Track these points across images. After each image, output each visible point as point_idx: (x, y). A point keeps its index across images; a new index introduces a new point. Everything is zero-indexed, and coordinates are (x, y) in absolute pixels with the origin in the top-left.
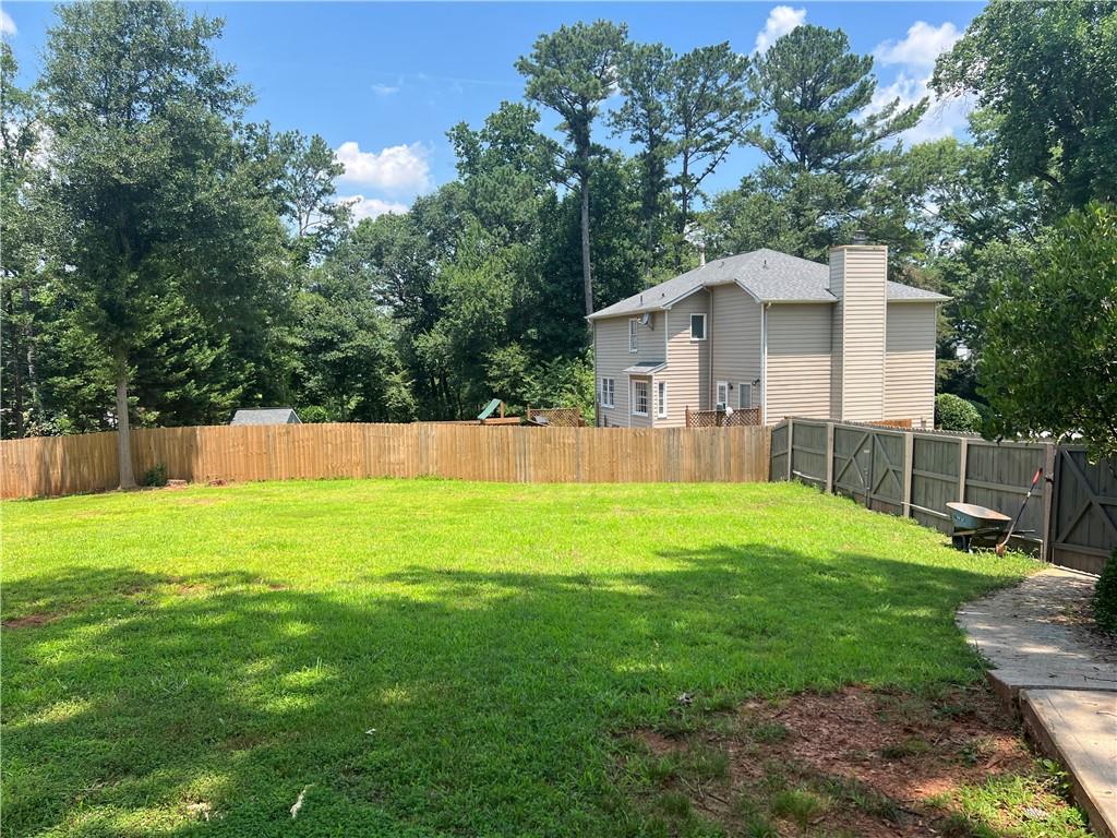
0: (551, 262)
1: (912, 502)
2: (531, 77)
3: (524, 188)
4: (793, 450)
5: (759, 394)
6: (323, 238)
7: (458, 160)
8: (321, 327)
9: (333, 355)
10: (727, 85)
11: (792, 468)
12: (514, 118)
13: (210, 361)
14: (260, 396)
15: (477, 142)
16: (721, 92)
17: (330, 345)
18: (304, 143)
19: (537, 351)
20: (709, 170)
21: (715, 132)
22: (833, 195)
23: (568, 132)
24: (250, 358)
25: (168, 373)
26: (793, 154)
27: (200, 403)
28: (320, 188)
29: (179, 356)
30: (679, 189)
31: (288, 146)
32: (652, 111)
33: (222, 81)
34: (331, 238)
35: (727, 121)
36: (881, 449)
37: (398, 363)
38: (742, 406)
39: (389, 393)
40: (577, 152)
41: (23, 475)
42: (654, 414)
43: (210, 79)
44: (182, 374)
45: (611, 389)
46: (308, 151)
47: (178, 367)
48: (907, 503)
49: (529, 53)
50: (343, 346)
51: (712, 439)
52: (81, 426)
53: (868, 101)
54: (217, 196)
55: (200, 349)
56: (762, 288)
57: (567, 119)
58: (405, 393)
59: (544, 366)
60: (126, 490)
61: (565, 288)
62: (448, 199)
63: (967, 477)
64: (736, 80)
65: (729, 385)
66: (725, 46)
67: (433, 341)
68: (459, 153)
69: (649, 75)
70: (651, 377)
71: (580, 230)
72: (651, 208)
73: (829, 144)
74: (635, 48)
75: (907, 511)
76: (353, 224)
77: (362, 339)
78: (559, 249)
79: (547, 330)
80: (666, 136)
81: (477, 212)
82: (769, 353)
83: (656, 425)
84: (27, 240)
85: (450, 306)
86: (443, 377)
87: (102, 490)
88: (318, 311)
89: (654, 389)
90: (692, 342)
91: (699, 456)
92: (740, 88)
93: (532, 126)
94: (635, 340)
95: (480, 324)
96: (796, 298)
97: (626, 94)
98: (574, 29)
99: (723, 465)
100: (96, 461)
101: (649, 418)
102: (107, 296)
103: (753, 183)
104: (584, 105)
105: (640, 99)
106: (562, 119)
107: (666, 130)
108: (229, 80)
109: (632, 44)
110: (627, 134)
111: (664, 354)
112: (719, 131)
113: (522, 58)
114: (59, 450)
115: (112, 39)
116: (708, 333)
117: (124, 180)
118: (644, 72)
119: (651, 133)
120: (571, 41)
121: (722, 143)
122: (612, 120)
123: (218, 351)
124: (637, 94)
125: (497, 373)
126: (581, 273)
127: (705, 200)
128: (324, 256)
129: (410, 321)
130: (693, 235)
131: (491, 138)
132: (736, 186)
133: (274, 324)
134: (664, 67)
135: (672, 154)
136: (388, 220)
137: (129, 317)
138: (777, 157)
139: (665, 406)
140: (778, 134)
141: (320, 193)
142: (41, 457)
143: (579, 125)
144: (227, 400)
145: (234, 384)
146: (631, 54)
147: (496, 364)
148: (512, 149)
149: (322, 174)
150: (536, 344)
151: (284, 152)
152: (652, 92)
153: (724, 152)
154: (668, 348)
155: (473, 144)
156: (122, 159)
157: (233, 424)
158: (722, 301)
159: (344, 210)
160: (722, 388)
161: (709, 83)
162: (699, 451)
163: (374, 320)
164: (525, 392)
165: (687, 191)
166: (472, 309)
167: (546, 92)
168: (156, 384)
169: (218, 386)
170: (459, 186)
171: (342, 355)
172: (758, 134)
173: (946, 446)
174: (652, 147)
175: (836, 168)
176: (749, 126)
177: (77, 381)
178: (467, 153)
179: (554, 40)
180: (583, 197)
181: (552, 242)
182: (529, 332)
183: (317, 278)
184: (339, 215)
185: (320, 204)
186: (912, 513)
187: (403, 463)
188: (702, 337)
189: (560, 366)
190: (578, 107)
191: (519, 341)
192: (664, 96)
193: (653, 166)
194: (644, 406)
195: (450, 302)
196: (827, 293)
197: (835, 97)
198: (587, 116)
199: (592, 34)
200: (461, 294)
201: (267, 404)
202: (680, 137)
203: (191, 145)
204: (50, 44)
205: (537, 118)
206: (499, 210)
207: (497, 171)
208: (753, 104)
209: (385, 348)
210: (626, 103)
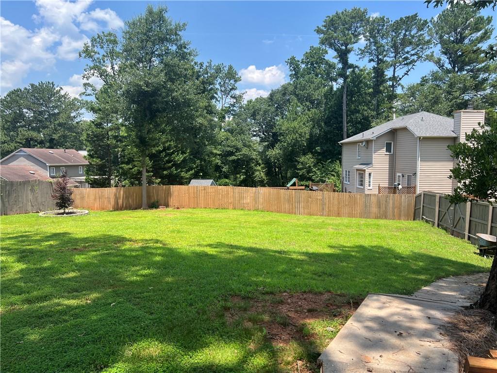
0: (328, 117)
1: (469, 233)
2: (322, 35)
3: (318, 84)
4: (423, 206)
5: (416, 180)
6: (231, 108)
7: (291, 73)
8: (228, 146)
9: (233, 158)
10: (416, 33)
11: (423, 215)
12: (316, 53)
13: (181, 159)
14: (201, 174)
15: (299, 65)
16: (413, 37)
17: (231, 154)
18: (225, 68)
19: (320, 157)
20: (406, 74)
21: (409, 56)
22: (468, 84)
23: (338, 59)
24: (198, 159)
25: (165, 164)
26: (450, 65)
27: (177, 176)
28: (230, 87)
29: (170, 157)
30: (391, 83)
31: (218, 70)
32: (379, 47)
33: (185, 48)
34: (235, 108)
35: (416, 51)
36: (458, 208)
37: (260, 162)
38: (408, 185)
39: (256, 174)
40: (342, 67)
41: (109, 201)
42: (366, 187)
43: (181, 47)
44: (170, 164)
45: (349, 175)
46: (226, 72)
47: (169, 161)
48: (467, 233)
49: (321, 25)
50: (237, 154)
51: (387, 200)
52: (132, 184)
53: (489, 38)
54: (181, 94)
55: (178, 154)
56: (419, 130)
57: (338, 53)
58: (262, 174)
59: (322, 164)
60: (144, 209)
61: (334, 128)
62: (284, 90)
63: (492, 222)
64: (421, 31)
65: (402, 175)
66: (416, 15)
67: (275, 152)
68: (291, 70)
69: (378, 31)
70: (365, 170)
71: (342, 103)
72: (377, 92)
73: (467, 59)
74: (371, 19)
75: (466, 237)
76: (245, 102)
77: (245, 151)
78: (332, 111)
79: (325, 148)
80: (385, 59)
81: (297, 96)
82: (421, 161)
83: (367, 192)
84: (112, 113)
85: (282, 137)
86: (280, 168)
87: (136, 209)
88: (227, 139)
89: (366, 176)
90: (385, 155)
91: (380, 207)
92: (423, 35)
93: (324, 56)
94: (360, 153)
95: (295, 145)
96: (436, 135)
97: (367, 40)
98: (343, 13)
99: (391, 212)
100: (134, 198)
101: (364, 189)
102: (139, 133)
103: (427, 79)
104: (346, 47)
105: (373, 42)
106: (335, 54)
107: (385, 56)
108: (187, 47)
109: (370, 18)
110: (367, 59)
111: (372, 160)
112: (412, 55)
113: (318, 27)
114: (122, 193)
115: (145, 34)
116: (393, 151)
117: (146, 89)
118: (376, 29)
119: (378, 57)
120: (340, 18)
121: (414, 61)
122: (360, 52)
123: (185, 155)
124: (372, 40)
125: (301, 166)
126: (342, 122)
127: (403, 87)
128: (232, 116)
129: (266, 143)
130: (397, 104)
131: (305, 62)
132: (419, 81)
133: (209, 145)
134: (385, 27)
135: (387, 67)
136: (259, 100)
137: (148, 142)
138: (441, 67)
139: (371, 184)
140: (442, 55)
141: (231, 89)
142: (115, 195)
143: (343, 56)
144: (188, 175)
145: (191, 169)
146: (369, 22)
147: (301, 163)
148: (315, 67)
149: (232, 81)
150: (319, 154)
151: (217, 73)
152: (379, 38)
153: (414, 65)
154: (373, 157)
155: (297, 66)
156: (146, 81)
157: (190, 185)
158: (400, 136)
159: (240, 97)
160: (399, 176)
161: (407, 33)
162: (380, 205)
163: (250, 143)
164: (313, 175)
165: (395, 84)
166: (291, 138)
167: (328, 41)
168: (160, 168)
169: (185, 170)
170: (291, 84)
171: (236, 158)
172: (432, 56)
173: (484, 207)
174: (378, 64)
175: (472, 71)
176: (428, 52)
177: (130, 166)
178: (294, 70)
179: (332, 19)
180: (344, 88)
181: (329, 108)
182: (317, 148)
183: (229, 126)
184: (238, 98)
185: (230, 94)
186: (469, 238)
187: (249, 204)
188: (391, 152)
189: (330, 164)
190: (344, 48)
191: (312, 153)
192: (384, 41)
193: (379, 73)
194: (362, 183)
195: (283, 136)
196: (452, 133)
197: (471, 37)
198: (348, 51)
199: (350, 15)
200: (287, 132)
201: (203, 177)
202: (392, 59)
203: (173, 74)
204: (123, 37)
205: (326, 52)
206: (306, 94)
207: (307, 77)
208: (429, 42)
209: (254, 155)
210: (367, 44)
